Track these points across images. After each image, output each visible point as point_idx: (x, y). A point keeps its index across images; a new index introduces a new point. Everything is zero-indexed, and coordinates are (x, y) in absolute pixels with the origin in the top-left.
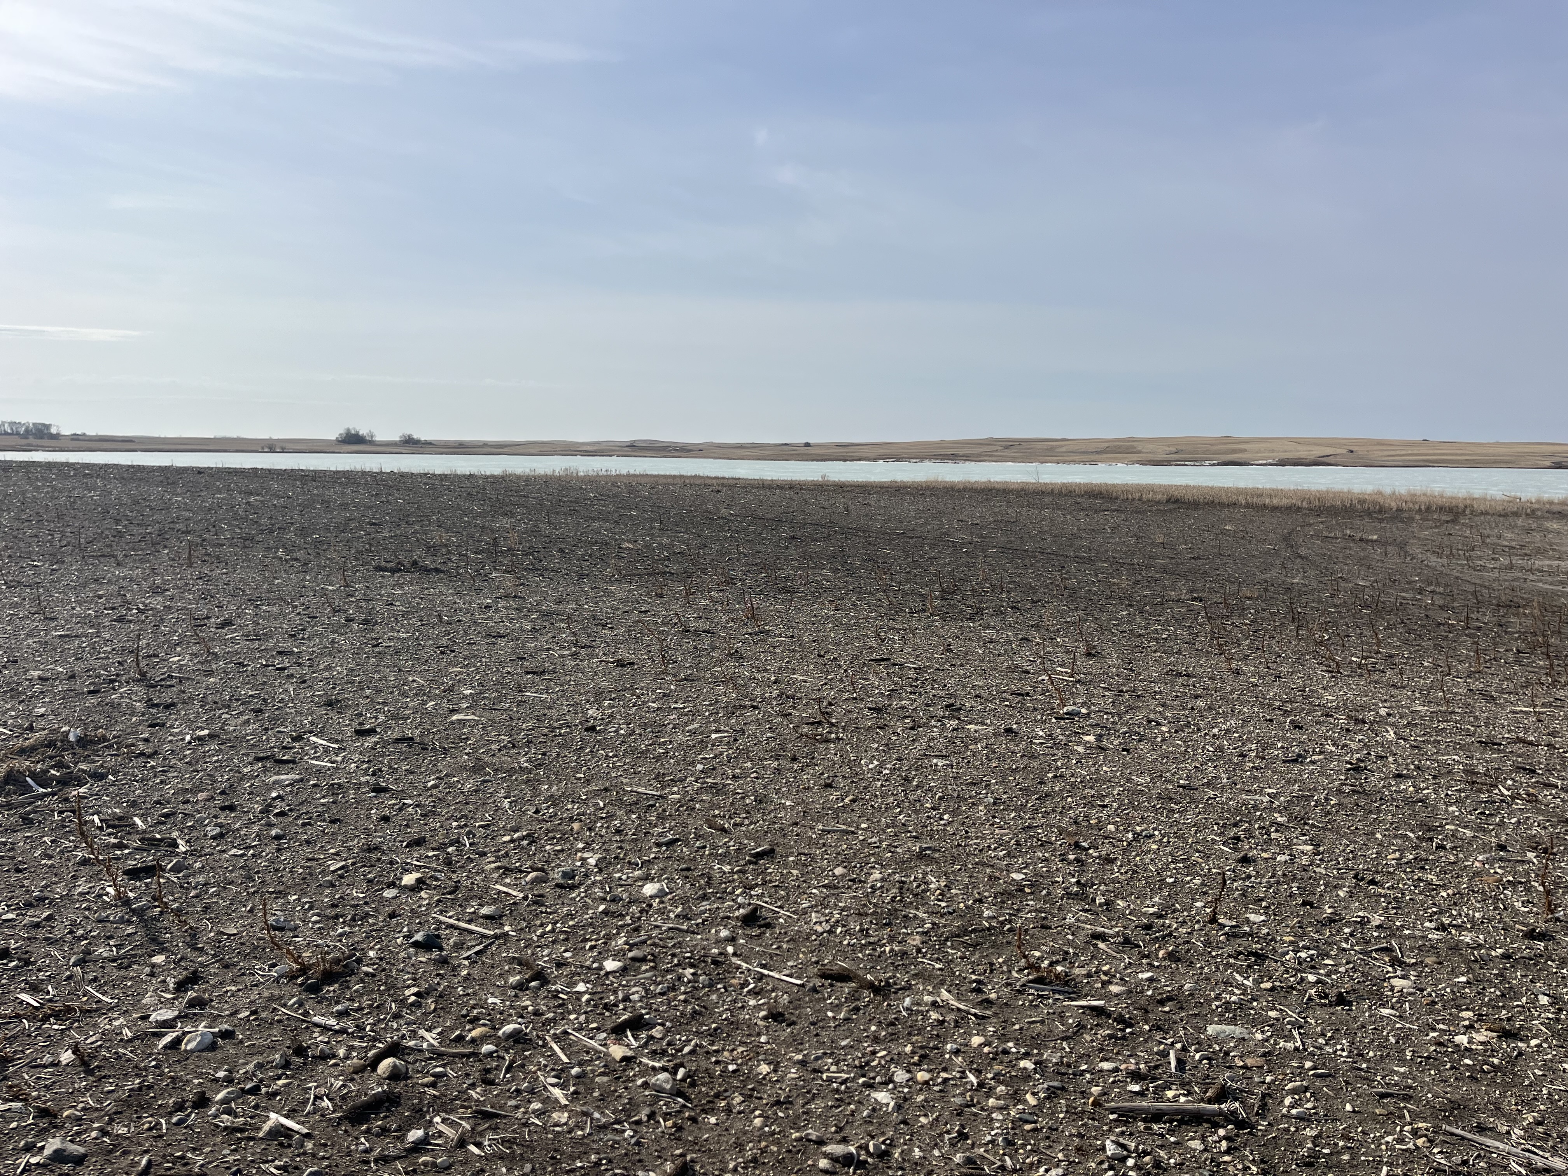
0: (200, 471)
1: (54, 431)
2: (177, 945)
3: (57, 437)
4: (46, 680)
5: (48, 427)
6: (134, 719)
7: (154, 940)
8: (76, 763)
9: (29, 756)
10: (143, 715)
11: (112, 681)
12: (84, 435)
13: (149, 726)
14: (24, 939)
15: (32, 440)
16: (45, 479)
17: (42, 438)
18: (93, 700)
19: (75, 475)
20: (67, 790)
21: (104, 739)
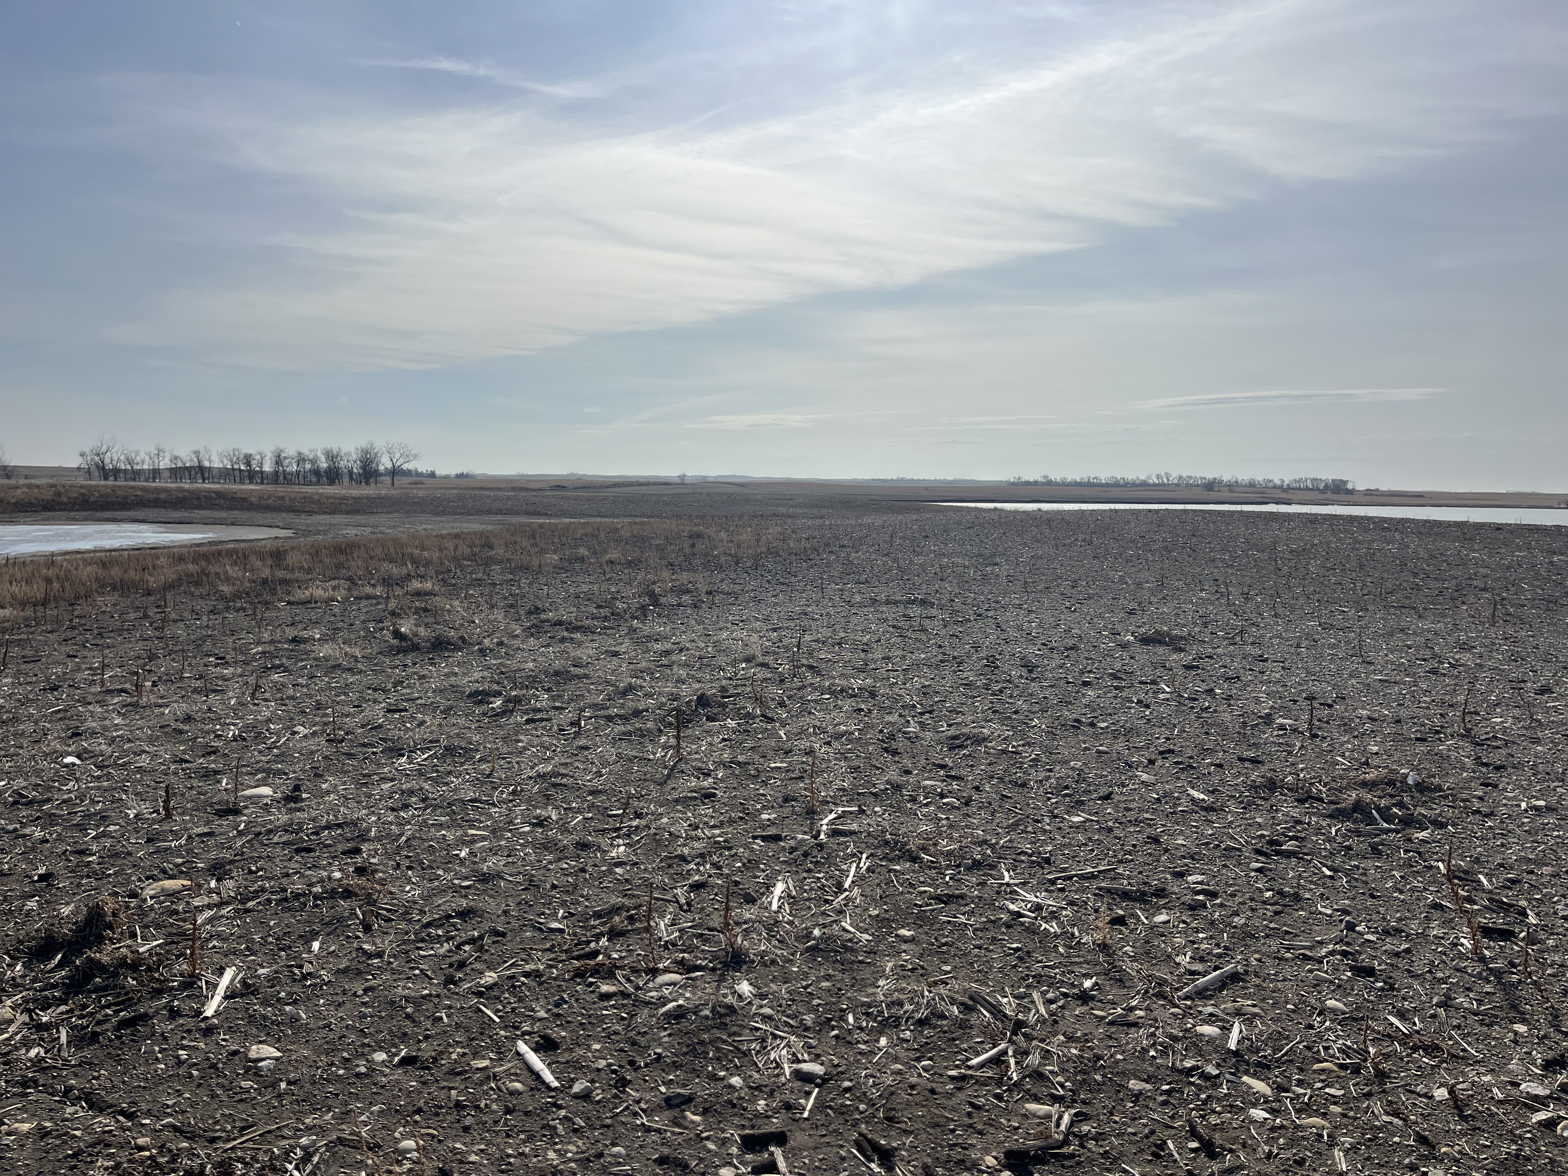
0: (1499, 528)
1: (1350, 486)
2: (1538, 1021)
3: (1351, 492)
4: (1375, 720)
5: (1345, 483)
6: (1465, 774)
7: (1514, 1007)
8: (1415, 806)
9: (1370, 790)
10: (1474, 772)
11: (1438, 732)
12: (1377, 490)
13: (1482, 785)
14: (1387, 964)
15: (1329, 495)
16: (1346, 531)
17: (1338, 493)
18: (1421, 748)
19: (1374, 528)
20: (1408, 831)
21: (1439, 789)
